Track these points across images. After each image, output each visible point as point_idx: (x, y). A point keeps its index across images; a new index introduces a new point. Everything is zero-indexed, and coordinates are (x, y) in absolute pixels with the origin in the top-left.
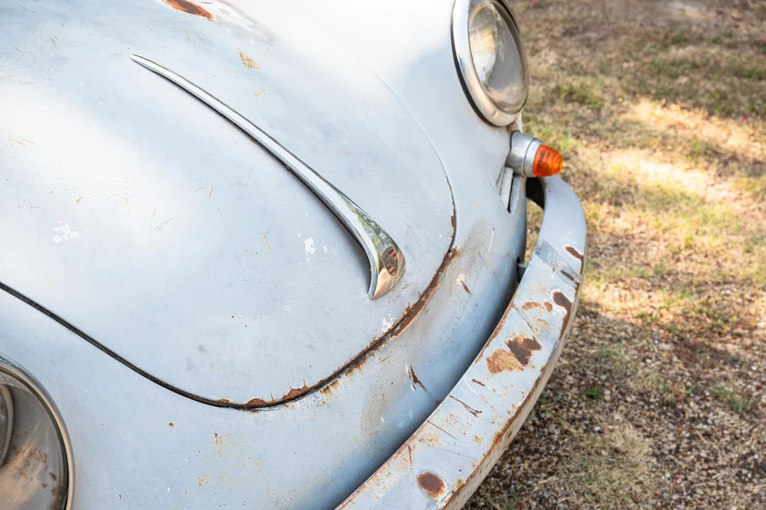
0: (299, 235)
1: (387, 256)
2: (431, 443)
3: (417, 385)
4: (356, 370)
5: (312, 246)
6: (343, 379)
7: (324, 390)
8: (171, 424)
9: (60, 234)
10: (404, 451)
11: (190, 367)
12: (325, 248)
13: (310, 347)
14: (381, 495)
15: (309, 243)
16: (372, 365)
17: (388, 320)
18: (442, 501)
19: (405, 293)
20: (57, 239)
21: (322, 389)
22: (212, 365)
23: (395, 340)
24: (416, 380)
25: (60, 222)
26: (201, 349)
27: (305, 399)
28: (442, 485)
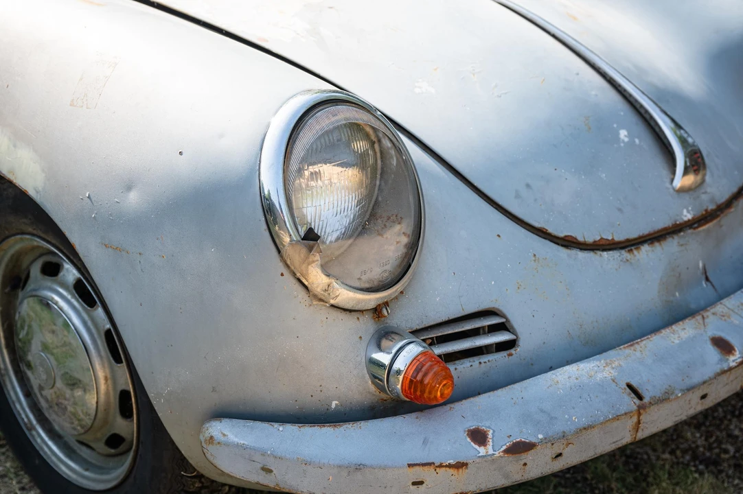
0: (615, 126)
1: (691, 155)
2: (723, 318)
3: (708, 283)
4: (657, 244)
5: (625, 136)
6: (645, 248)
7: (629, 251)
8: (499, 236)
9: (420, 87)
10: (699, 318)
11: (518, 196)
12: (637, 141)
13: (620, 210)
14: (677, 341)
15: (623, 134)
16: (672, 245)
17: (688, 212)
18: (733, 361)
19: (704, 197)
20: (417, 90)
21: (627, 250)
22: (536, 200)
23: (692, 233)
24: (707, 279)
25: (420, 80)
26: (528, 186)
27: (611, 252)
28: (734, 350)
